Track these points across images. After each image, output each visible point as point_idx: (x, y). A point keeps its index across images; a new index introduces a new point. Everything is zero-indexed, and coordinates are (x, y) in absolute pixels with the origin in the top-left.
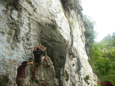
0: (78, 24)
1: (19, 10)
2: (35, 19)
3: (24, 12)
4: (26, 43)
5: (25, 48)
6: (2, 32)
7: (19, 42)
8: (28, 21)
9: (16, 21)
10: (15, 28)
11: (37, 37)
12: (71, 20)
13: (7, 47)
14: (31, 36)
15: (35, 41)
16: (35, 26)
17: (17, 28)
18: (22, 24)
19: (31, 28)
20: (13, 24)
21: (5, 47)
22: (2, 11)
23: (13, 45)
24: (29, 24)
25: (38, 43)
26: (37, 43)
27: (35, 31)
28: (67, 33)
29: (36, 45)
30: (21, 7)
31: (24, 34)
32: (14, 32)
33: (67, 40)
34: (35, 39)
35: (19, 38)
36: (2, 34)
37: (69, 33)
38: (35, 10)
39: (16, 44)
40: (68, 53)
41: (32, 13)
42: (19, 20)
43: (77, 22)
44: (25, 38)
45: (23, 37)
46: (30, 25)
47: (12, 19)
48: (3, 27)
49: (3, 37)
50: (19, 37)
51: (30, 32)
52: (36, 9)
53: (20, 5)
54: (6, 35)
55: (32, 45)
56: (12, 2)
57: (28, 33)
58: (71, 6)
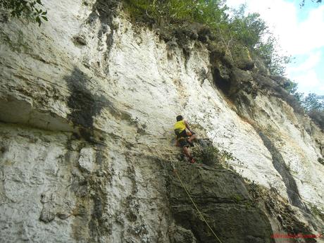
0: (292, 127)
1: (96, 143)
2: (144, 151)
3: (111, 143)
4: (129, 231)
6: (60, 216)
7: (108, 231)
8: (125, 165)
9: (93, 173)
10: (93, 193)
11: (158, 201)
12: (263, 122)
14: (143, 205)
15: (154, 217)
16: (147, 170)
17: (99, 193)
18: (109, 176)
19: (136, 179)
20: (84, 183)
22: (57, 158)
24: (130, 171)
25: (164, 220)
26: (161, 220)
27: (150, 185)
28: (261, 164)
29: (160, 227)
30: (101, 136)
31: (118, 204)
32: (90, 206)
33: (267, 186)
34: (152, 209)
35: (106, 220)
36: (58, 219)
37: (270, 163)
38: (141, 131)
39: (99, 241)
40: (284, 228)
41: (133, 141)
42: (101, 168)
43: (287, 123)
44: (123, 216)
45: (118, 213)
46: (133, 172)
47: (82, 172)
48: (60, 200)
49: (61, 228)
50: (104, 215)
51: (134, 192)
52: (144, 126)
53: (98, 130)
54: (71, 220)
55: (146, 232)
56: (77, 129)
57: (129, 198)
58: (246, 87)
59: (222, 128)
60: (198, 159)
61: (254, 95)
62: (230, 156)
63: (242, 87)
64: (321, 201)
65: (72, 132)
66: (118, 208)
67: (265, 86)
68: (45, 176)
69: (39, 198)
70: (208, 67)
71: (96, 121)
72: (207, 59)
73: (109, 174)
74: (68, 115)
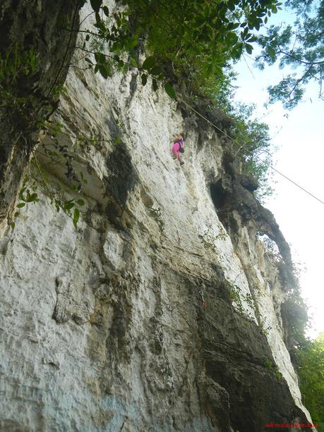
1: (122, 229)
2: (168, 261)
3: (137, 235)
4: (151, 366)
5: (146, 386)
6: (75, 318)
7: (127, 359)
8: (151, 273)
9: (118, 271)
10: (115, 298)
11: (185, 336)
13: (89, 385)
14: (166, 334)
15: (179, 356)
16: (174, 290)
17: (122, 301)
18: (135, 282)
19: (162, 297)
20: (105, 281)
21: (83, 384)
22: (76, 232)
23: (106, 371)
24: (156, 284)
25: (191, 366)
26: (187, 362)
27: (176, 310)
29: (185, 372)
31: (142, 325)
32: (108, 312)
34: (177, 345)
35: (128, 343)
36: (73, 323)
38: (161, 230)
39: (116, 368)
41: (158, 242)
42: (127, 266)
44: (146, 343)
45: (142, 337)
46: (159, 285)
47: (103, 263)
48: (77, 296)
49: (74, 337)
50: (127, 336)
51: (158, 314)
52: (162, 223)
53: (129, 212)
54: (87, 328)
55: (170, 374)
56: (105, 202)
57: (152, 320)
58: (245, 211)
60: (215, 291)
63: (240, 208)
65: (97, 201)
66: (142, 331)
68: (60, 253)
69: (53, 285)
70: (219, 169)
71: (130, 199)
72: (219, 159)
73: (134, 279)
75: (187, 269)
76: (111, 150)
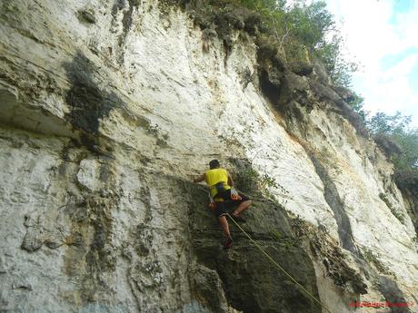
0: (352, 153)
1: (102, 154)
2: (164, 169)
3: (121, 156)
4: (137, 267)
5: (133, 286)
6: (48, 244)
7: (111, 267)
8: (138, 185)
9: (96, 192)
10: (94, 217)
11: (178, 233)
12: (317, 143)
13: (66, 298)
14: (157, 236)
15: (171, 252)
16: (166, 193)
17: (101, 218)
18: (116, 197)
19: (151, 204)
20: (83, 205)
21: (59, 298)
22: (48, 170)
23: (88, 282)
24: (144, 193)
25: (183, 258)
26: (179, 256)
27: (168, 212)
28: (309, 195)
29: (177, 265)
30: (109, 145)
31: (126, 233)
32: (88, 234)
33: (315, 222)
34: (169, 243)
35: (109, 253)
36: (47, 249)
37: (320, 194)
38: (162, 143)
39: (98, 278)
40: (330, 275)
41: (150, 155)
42: (106, 186)
43: (346, 147)
44: (131, 249)
45: (125, 245)
46: (148, 194)
47: (81, 190)
48: (49, 225)
49: (49, 260)
50: (107, 247)
51: (148, 220)
52: (166, 137)
53: (105, 137)
54: (63, 251)
55: (159, 270)
56: (77, 134)
57: (141, 227)
58: (300, 96)
59: (265, 146)
61: (310, 108)
62: (272, 183)
63: (295, 96)
64: (377, 245)
65: (70, 137)
66: (126, 239)
67: (324, 98)
68: (31, 193)
69: (23, 220)
70: (254, 67)
71: (103, 125)
72: (254, 57)
73: (116, 195)
74: (66, 114)
75: (196, 171)
76: (68, 88)
